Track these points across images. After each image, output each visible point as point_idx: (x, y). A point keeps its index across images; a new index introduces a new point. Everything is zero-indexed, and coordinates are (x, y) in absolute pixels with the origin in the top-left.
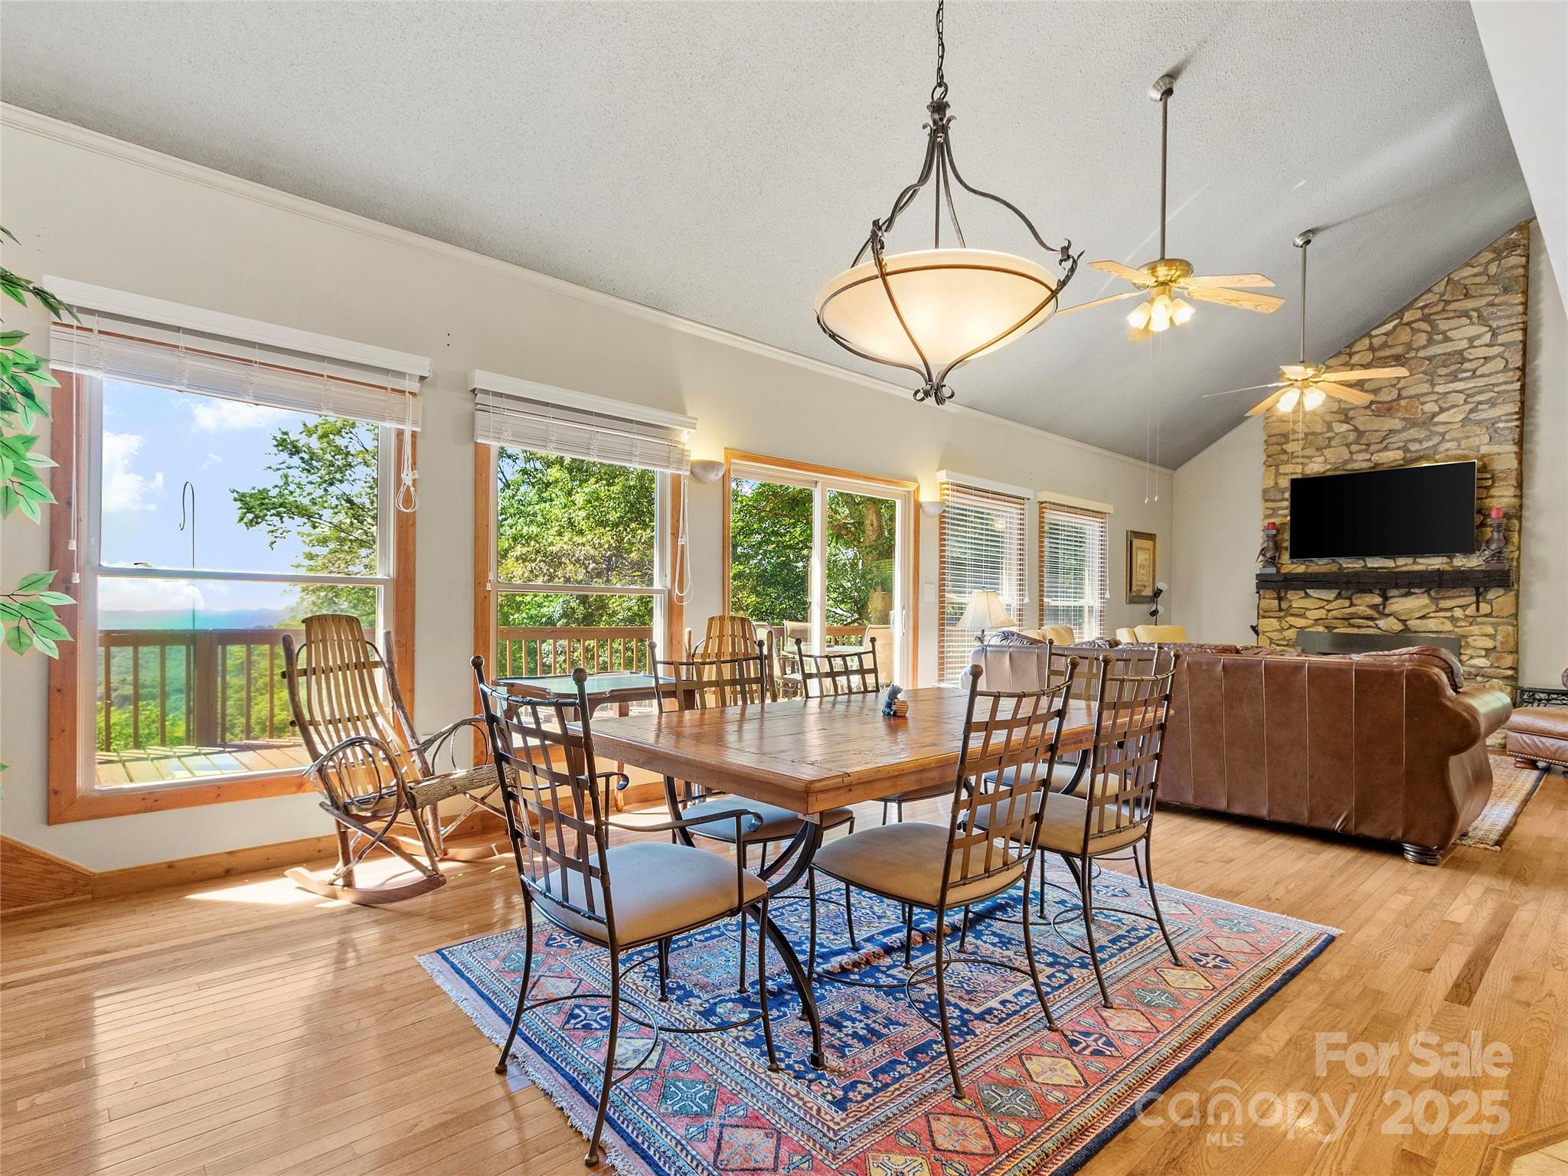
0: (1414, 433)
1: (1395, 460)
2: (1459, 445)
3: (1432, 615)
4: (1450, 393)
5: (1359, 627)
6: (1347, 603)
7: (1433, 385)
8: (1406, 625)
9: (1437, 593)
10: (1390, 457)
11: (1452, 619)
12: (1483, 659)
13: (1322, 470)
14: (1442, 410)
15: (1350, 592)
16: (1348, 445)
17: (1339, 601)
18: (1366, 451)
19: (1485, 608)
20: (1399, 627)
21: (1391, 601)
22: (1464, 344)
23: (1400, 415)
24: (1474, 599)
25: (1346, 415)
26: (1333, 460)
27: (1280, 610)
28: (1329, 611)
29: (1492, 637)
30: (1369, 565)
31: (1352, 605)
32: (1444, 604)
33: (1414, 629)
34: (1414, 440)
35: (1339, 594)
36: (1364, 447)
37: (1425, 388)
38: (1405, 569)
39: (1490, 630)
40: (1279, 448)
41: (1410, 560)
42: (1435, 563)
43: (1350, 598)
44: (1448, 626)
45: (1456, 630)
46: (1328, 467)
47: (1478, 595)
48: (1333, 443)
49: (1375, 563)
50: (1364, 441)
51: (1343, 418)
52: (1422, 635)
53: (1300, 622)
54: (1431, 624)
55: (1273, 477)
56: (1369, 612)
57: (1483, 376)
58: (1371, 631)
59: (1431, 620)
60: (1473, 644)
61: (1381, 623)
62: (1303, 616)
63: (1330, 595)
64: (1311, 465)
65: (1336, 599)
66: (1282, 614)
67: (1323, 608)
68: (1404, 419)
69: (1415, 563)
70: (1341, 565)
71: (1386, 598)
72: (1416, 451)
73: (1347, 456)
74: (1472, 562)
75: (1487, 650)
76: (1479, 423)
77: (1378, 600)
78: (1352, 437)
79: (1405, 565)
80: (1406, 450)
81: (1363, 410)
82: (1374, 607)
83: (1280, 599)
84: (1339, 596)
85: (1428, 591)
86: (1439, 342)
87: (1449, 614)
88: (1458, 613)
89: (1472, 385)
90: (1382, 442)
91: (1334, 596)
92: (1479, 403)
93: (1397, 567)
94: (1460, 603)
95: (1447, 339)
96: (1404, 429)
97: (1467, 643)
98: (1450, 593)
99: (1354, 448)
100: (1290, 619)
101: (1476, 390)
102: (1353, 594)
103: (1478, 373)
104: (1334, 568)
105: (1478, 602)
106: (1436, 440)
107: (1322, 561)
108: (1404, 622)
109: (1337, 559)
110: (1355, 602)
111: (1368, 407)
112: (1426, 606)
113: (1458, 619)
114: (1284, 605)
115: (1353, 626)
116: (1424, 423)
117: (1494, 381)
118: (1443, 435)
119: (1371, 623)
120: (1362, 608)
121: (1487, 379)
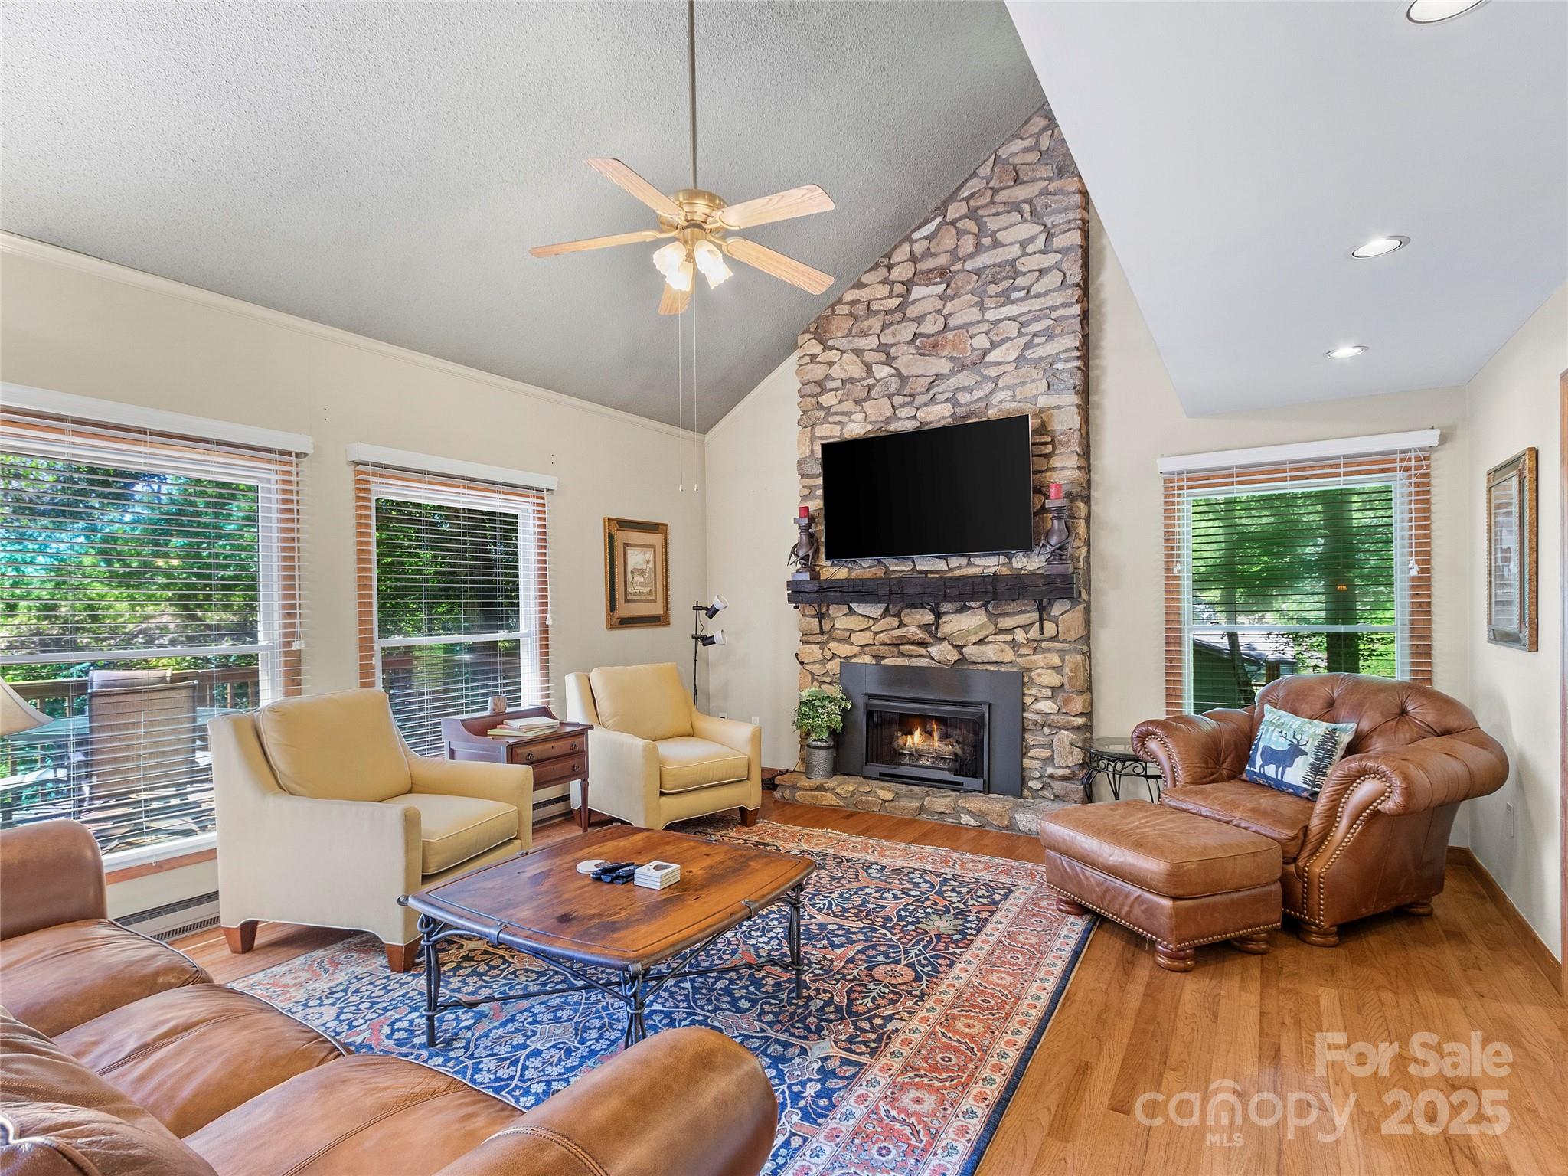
0: (965, 378)
1: (943, 418)
2: (1014, 395)
3: (990, 639)
4: (1001, 320)
5: (910, 656)
6: (895, 622)
7: (983, 310)
8: (961, 653)
9: (995, 607)
10: (938, 415)
11: (1013, 644)
12: (1049, 703)
13: (862, 432)
14: (994, 345)
15: (898, 607)
16: (890, 397)
17: (888, 619)
18: (910, 404)
19: (1050, 628)
20: (954, 656)
21: (945, 618)
22: (1016, 251)
23: (946, 353)
24: (1036, 616)
25: (888, 355)
26: (873, 418)
27: (822, 632)
28: (876, 633)
29: (1058, 670)
30: (919, 568)
31: (901, 625)
32: (1006, 623)
33: (971, 659)
34: (963, 389)
35: (887, 609)
36: (908, 399)
37: (974, 314)
38: (958, 573)
39: (1056, 660)
40: (813, 400)
41: (963, 561)
42: (990, 564)
43: (898, 615)
44: (1009, 656)
45: (1019, 660)
46: (870, 427)
47: (1041, 609)
48: (873, 394)
49: (927, 564)
50: (907, 391)
51: (883, 357)
52: (981, 667)
53: (844, 650)
54: (990, 652)
55: (808, 442)
56: (921, 635)
57: (1038, 296)
58: (923, 662)
59: (990, 646)
60: (1037, 680)
61: (934, 650)
62: (847, 641)
63: (875, 610)
64: (850, 425)
65: (883, 616)
66: (825, 638)
67: (868, 629)
68: (951, 359)
69: (969, 564)
70: (887, 568)
71: (938, 616)
72: (967, 404)
73: (889, 412)
74: (1030, 562)
75: (1053, 689)
76: (1035, 363)
77: (929, 618)
78: (895, 384)
79: (959, 567)
80: (953, 400)
81: (905, 347)
82: (925, 627)
83: (821, 616)
84: (886, 613)
85: (985, 605)
86: (988, 249)
87: (1009, 638)
88: (1020, 636)
89: (1025, 309)
90: (928, 391)
91: (880, 612)
92: (1035, 335)
93: (950, 570)
94: (1020, 618)
95: (997, 244)
96: (953, 372)
97: (1030, 678)
98: (1008, 609)
99: (898, 400)
100: (833, 645)
101: (1031, 316)
102: (902, 609)
103: (1033, 292)
104: (879, 572)
105: (1041, 621)
106: (988, 387)
107: (867, 562)
108: (959, 648)
109: (883, 559)
110: (906, 620)
111: (911, 342)
112: (982, 626)
113: (1020, 645)
114: (826, 627)
115: (903, 655)
116: (974, 365)
117: (1051, 304)
118: (995, 380)
119: (923, 651)
120: (912, 629)
121: (1042, 300)
